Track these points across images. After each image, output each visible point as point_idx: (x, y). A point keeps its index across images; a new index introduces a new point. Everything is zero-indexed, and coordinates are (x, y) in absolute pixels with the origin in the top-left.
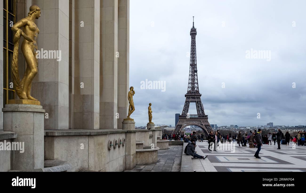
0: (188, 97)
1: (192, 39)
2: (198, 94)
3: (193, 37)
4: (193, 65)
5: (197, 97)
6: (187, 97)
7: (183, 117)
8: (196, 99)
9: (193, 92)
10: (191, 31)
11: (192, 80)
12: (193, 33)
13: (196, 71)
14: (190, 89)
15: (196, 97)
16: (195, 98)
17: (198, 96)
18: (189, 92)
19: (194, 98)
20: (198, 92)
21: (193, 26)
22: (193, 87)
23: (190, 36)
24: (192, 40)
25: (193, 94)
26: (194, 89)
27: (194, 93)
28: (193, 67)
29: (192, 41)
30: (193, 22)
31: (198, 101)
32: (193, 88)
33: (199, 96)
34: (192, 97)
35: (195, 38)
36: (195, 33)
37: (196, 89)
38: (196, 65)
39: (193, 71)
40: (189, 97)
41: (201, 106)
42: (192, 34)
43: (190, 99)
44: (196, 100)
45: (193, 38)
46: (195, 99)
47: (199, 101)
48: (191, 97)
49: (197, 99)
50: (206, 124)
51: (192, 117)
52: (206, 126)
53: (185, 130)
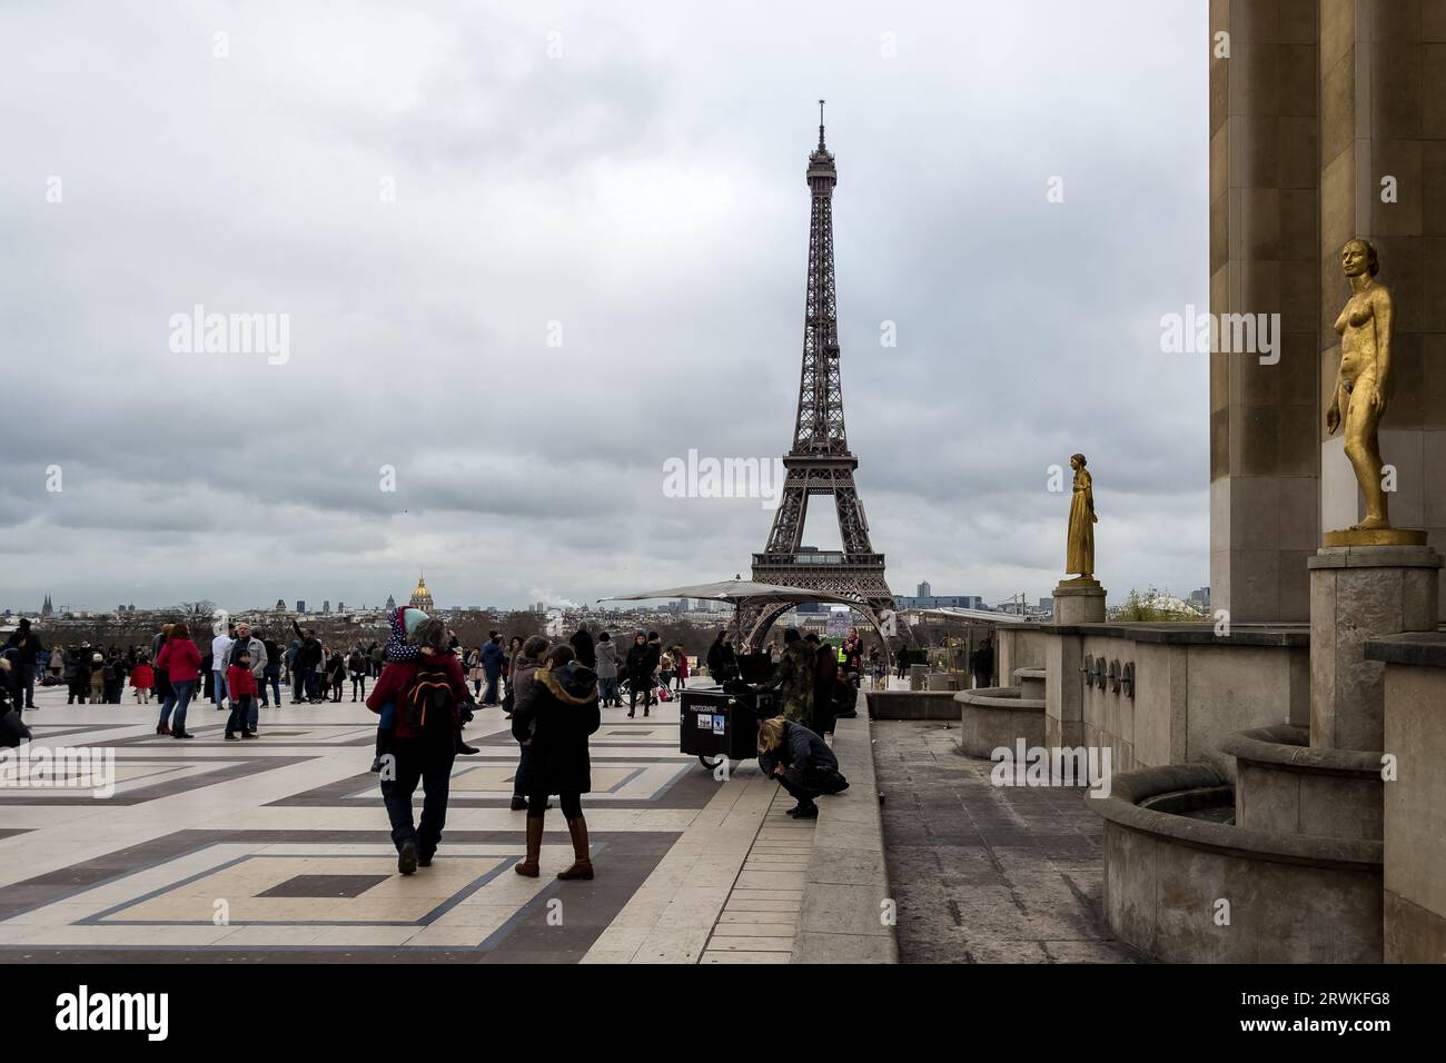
0: (798, 468)
1: (814, 203)
2: (843, 457)
3: (819, 194)
4: (821, 321)
5: (836, 470)
6: (793, 470)
7: (772, 562)
8: (833, 479)
9: (820, 445)
10: (811, 168)
11: (814, 390)
12: (822, 175)
13: (835, 353)
14: (806, 433)
15: (831, 468)
16: (830, 474)
17: (841, 467)
18: (800, 447)
19: (822, 474)
20: (840, 445)
21: (822, 146)
22: (821, 424)
23: (808, 190)
24: (814, 207)
25: (820, 457)
26: (825, 430)
27: (825, 449)
28: (821, 329)
29: (813, 213)
30: (822, 127)
31: (842, 489)
32: (820, 427)
33: (849, 467)
34: (816, 467)
35: (827, 200)
36: (828, 178)
37: (832, 434)
38: (835, 321)
39: (821, 347)
40: (803, 470)
41: (855, 513)
42: (815, 178)
43: (806, 479)
44: (833, 483)
45: (821, 197)
46: (826, 478)
47: (848, 489)
48: (808, 469)
49: (837, 478)
50: (877, 594)
51: (816, 564)
52: (874, 603)
53: (824, 622)
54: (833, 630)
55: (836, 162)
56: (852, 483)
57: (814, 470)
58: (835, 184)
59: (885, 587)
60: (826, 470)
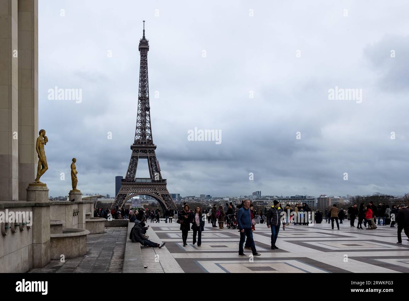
0: (136, 149)
1: (141, 57)
2: (152, 146)
3: (143, 54)
4: (144, 98)
5: (149, 150)
6: (134, 150)
7: (127, 182)
8: (148, 153)
9: (144, 142)
10: (140, 45)
11: (141, 123)
12: (144, 47)
13: (148, 109)
14: (138, 137)
15: (147, 149)
16: (147, 151)
17: (151, 149)
18: (137, 142)
19: (144, 152)
20: (150, 142)
21: (144, 37)
22: (144, 134)
23: (139, 53)
24: (141, 58)
25: (143, 145)
26: (145, 137)
27: (145, 143)
28: (144, 101)
29: (141, 60)
30: (144, 31)
31: (151, 157)
32: (144, 135)
33: (153, 149)
34: (142, 149)
35: (146, 56)
36: (146, 48)
37: (147, 137)
38: (148, 98)
39: (144, 108)
40: (138, 150)
41: (156, 165)
42: (142, 48)
43: (139, 153)
44: (148, 155)
45: (144, 55)
46: (146, 153)
47: (153, 157)
48: (140, 149)
49: (150, 153)
50: (164, 193)
51: (142, 182)
52: (163, 196)
53: (131, 202)
54: (134, 205)
55: (149, 43)
56: (155, 155)
57: (141, 150)
58: (148, 50)
59: (167, 190)
60: (146, 150)
